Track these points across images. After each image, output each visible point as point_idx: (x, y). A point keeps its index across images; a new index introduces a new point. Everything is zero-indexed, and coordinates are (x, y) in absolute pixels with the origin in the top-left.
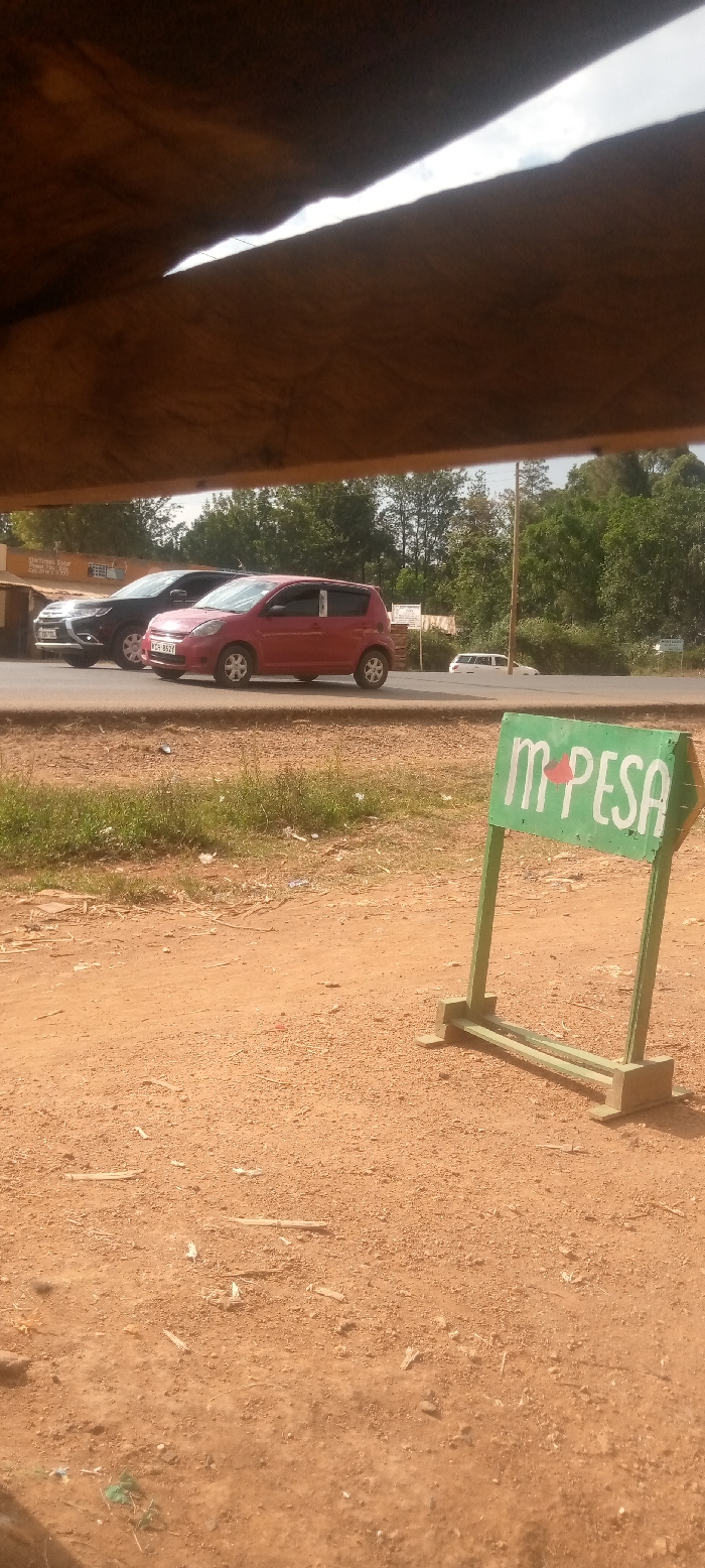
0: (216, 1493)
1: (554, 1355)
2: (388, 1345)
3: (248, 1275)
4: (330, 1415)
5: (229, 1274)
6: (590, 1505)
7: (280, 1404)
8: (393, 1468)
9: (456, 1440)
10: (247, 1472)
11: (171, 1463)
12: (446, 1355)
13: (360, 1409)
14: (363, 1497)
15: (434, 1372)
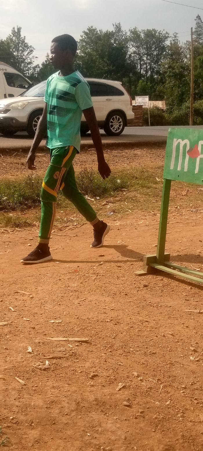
0: (34, 434)
1: (184, 386)
2: (111, 382)
3: (52, 358)
4: (84, 407)
5: (45, 357)
6: (194, 440)
7: (63, 403)
8: (109, 425)
9: (137, 416)
10: (47, 426)
11: (15, 423)
12: (137, 386)
13: (97, 404)
14: (96, 435)
15: (130, 392)
